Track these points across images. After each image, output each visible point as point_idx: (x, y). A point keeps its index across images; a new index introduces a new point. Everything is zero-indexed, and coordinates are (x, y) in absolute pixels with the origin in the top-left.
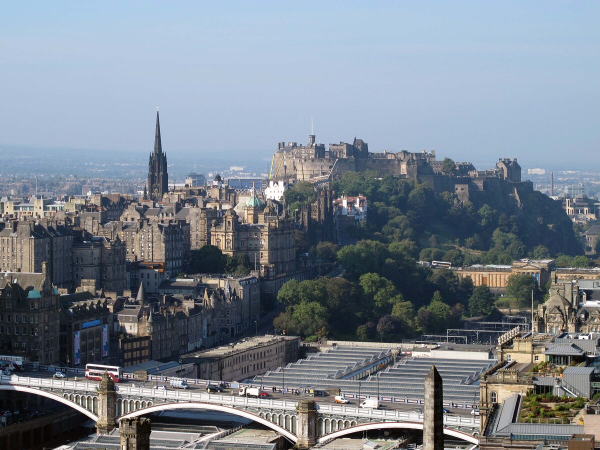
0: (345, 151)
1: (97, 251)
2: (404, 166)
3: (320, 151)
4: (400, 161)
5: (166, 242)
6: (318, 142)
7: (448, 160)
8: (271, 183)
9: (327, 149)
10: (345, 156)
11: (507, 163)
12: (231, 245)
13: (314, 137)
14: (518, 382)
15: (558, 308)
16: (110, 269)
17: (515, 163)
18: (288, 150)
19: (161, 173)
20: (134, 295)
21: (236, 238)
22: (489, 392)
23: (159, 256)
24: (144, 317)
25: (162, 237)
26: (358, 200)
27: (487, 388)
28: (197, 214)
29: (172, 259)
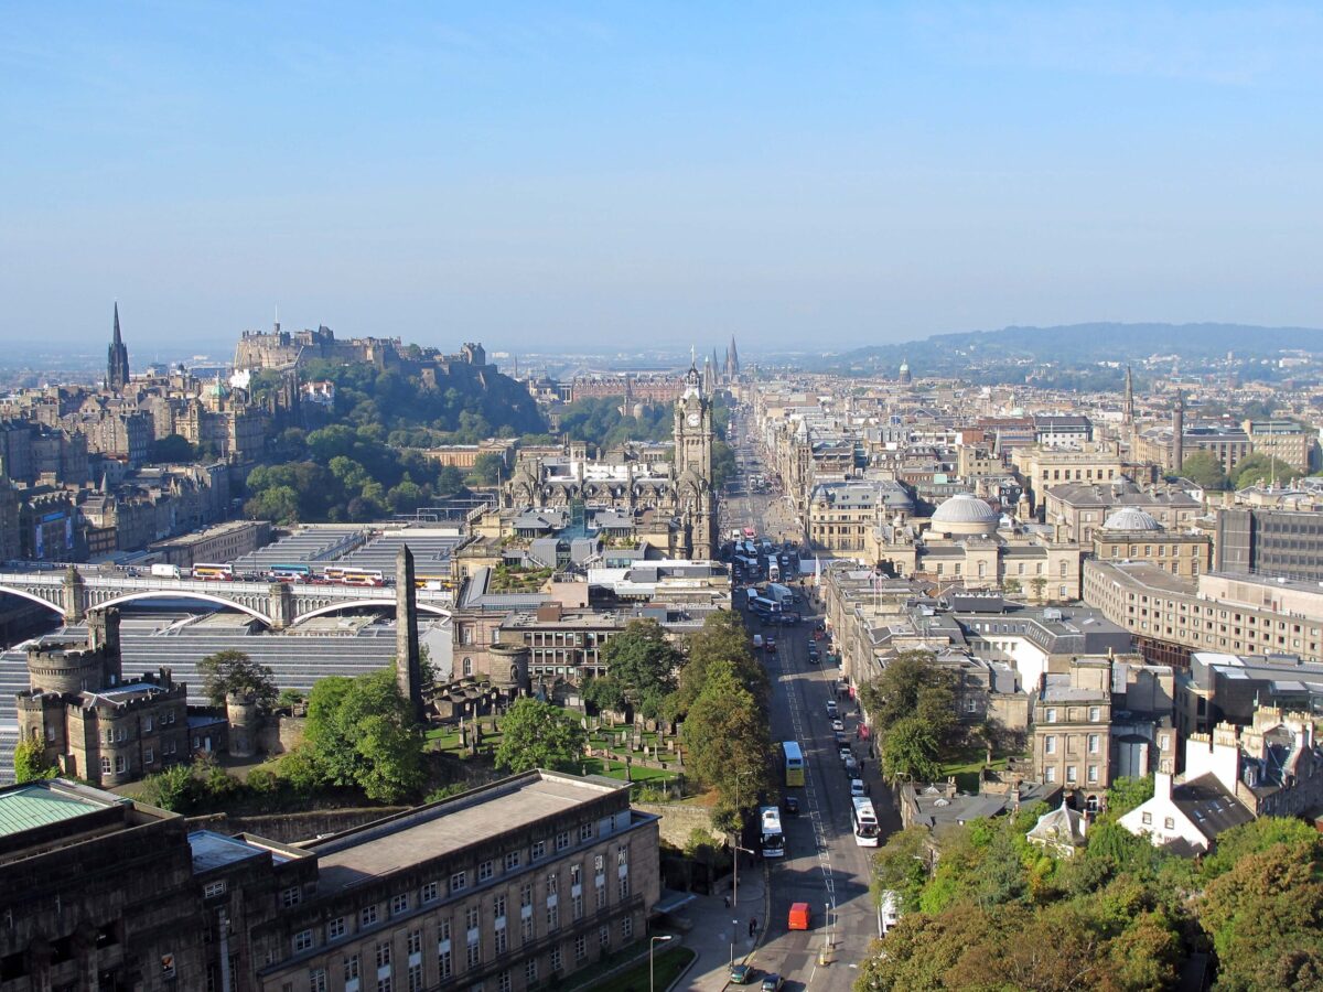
0: (310, 338)
1: (56, 444)
2: (370, 353)
3: (285, 338)
4: (366, 347)
5: (128, 432)
6: (283, 330)
7: (413, 346)
8: (236, 371)
9: (292, 337)
10: (310, 344)
11: (471, 347)
12: (197, 433)
13: (278, 326)
14: (487, 556)
15: (525, 484)
16: (70, 461)
17: (479, 347)
18: (252, 338)
19: (121, 364)
20: (98, 487)
21: (202, 427)
22: (460, 566)
23: (123, 446)
24: (109, 508)
25: (125, 427)
26: (325, 386)
27: (457, 562)
28: (161, 404)
29: (137, 449)
